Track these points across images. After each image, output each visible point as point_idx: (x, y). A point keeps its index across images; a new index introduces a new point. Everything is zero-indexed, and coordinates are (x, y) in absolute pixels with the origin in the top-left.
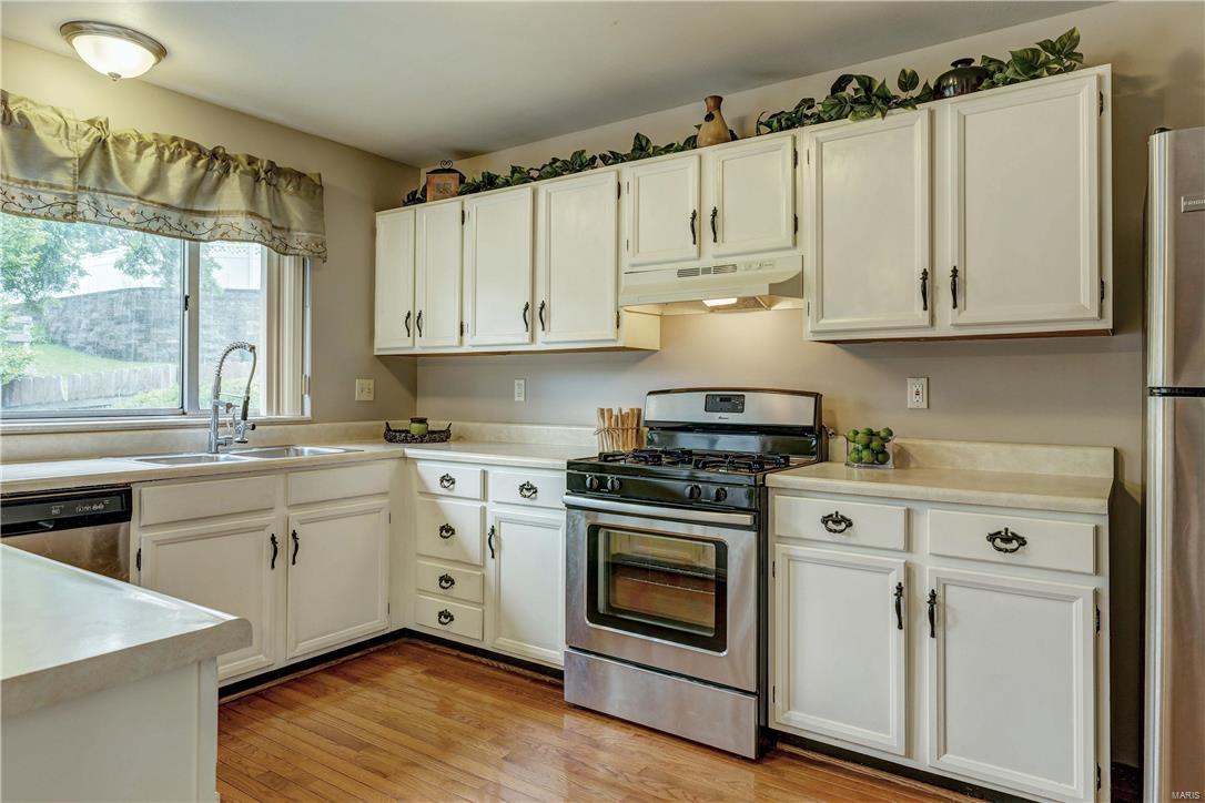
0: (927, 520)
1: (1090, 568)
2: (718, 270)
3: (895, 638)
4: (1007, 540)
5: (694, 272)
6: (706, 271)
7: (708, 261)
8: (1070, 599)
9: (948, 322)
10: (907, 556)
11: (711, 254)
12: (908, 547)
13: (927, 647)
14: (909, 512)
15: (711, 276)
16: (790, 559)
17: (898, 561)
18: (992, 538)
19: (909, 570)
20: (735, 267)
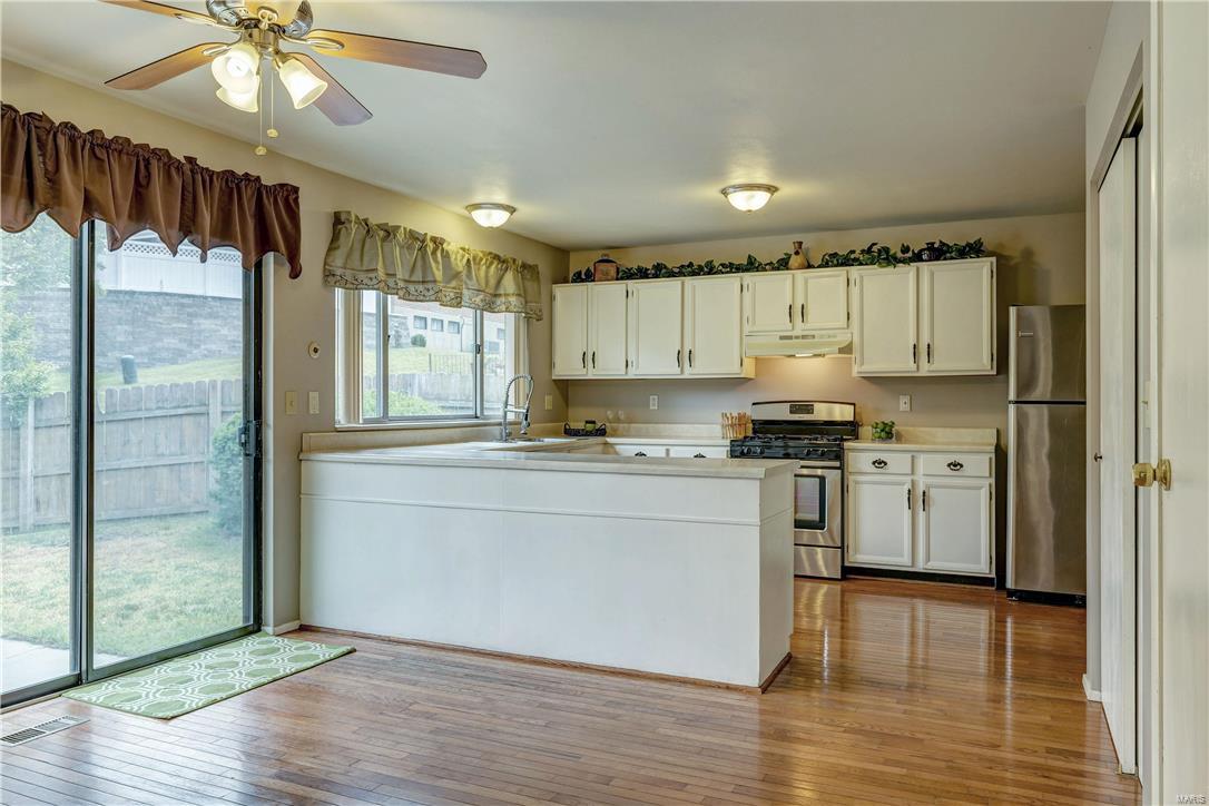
0: (921, 460)
1: (988, 475)
2: (804, 337)
3: (907, 513)
4: (955, 466)
5: (790, 338)
6: (797, 337)
7: (797, 332)
8: (980, 488)
9: (926, 370)
10: (912, 477)
11: (800, 328)
12: (913, 473)
13: (921, 515)
14: (913, 457)
15: (800, 340)
16: (857, 483)
17: (909, 479)
18: (949, 465)
19: (913, 482)
20: (814, 337)
